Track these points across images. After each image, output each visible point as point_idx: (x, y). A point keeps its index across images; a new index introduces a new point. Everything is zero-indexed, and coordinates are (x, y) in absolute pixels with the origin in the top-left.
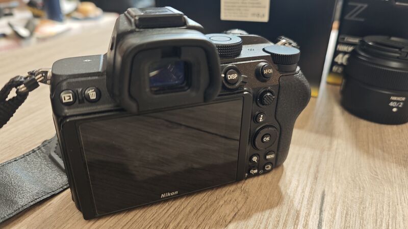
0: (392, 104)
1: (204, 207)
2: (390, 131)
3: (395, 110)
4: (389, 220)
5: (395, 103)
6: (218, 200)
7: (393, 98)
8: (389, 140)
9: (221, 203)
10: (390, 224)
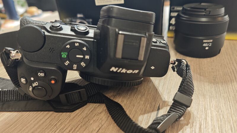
0: (204, 45)
1: (79, 126)
2: (205, 62)
3: (207, 48)
4: (201, 121)
5: (207, 44)
6: (89, 121)
7: (205, 41)
8: (205, 68)
9: (91, 122)
10: (202, 124)
